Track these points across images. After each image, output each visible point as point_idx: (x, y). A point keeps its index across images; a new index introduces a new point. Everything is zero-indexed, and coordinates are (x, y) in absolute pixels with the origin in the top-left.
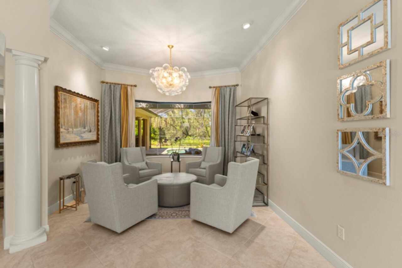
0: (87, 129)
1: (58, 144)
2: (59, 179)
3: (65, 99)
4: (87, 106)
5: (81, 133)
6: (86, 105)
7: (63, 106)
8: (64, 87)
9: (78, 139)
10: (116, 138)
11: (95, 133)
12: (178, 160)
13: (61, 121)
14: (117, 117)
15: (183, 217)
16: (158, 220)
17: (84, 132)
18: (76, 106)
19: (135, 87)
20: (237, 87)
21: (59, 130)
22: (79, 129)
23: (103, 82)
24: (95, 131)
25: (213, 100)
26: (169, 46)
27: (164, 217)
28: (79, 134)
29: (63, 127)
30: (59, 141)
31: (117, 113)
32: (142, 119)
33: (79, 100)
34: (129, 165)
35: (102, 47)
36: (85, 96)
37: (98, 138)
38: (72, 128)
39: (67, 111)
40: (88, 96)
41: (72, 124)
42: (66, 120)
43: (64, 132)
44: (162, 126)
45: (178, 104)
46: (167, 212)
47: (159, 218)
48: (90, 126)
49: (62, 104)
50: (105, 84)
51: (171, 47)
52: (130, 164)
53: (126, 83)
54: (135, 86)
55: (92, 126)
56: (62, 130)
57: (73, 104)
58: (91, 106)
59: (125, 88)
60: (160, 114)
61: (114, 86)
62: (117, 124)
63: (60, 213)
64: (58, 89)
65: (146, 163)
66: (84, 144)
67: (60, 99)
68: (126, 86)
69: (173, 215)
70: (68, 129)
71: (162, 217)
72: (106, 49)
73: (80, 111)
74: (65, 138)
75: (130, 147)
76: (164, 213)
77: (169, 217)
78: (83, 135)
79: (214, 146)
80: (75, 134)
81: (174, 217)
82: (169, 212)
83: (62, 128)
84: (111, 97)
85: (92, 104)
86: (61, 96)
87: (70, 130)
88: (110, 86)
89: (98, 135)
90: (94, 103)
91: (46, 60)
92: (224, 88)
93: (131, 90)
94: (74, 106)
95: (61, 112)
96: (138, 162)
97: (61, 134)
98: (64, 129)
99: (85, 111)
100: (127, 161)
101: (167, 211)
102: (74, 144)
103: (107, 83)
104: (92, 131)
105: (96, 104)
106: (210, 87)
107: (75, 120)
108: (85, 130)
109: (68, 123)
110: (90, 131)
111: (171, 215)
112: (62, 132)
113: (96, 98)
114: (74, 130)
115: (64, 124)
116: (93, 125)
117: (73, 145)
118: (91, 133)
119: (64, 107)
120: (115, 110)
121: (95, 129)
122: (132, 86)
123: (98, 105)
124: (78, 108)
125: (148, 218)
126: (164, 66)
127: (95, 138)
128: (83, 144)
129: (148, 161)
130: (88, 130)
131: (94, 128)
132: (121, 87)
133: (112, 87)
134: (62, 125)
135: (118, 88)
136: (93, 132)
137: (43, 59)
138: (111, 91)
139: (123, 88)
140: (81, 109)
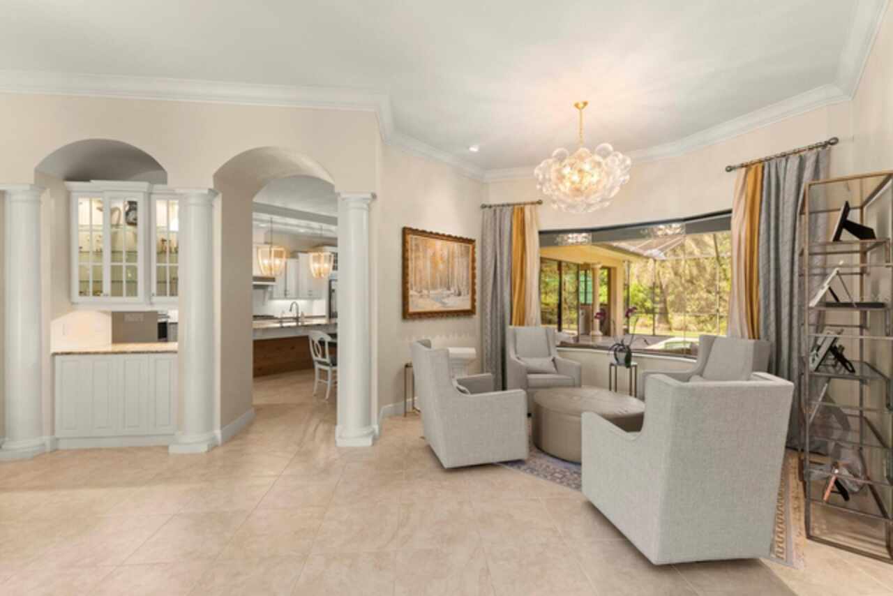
0: (452, 291)
1: (406, 315)
2: (403, 367)
3: (417, 245)
4: (453, 253)
5: (443, 298)
6: (451, 251)
7: (413, 256)
8: (414, 227)
9: (437, 307)
10: (503, 307)
11: (469, 296)
12: (627, 362)
13: (411, 278)
14: (505, 267)
15: (574, 486)
16: (522, 473)
17: (448, 296)
18: (434, 254)
19: (539, 206)
20: (834, 147)
21: (408, 293)
22: (439, 290)
23: (484, 207)
24: (468, 293)
25: (739, 202)
26: (577, 105)
27: (535, 473)
28: (438, 299)
29: (414, 288)
30: (408, 310)
31: (505, 260)
32: (600, 266)
33: (439, 244)
34: (517, 360)
35: (468, 148)
36: (449, 236)
37: (473, 306)
38: (427, 289)
39: (420, 263)
40: (454, 235)
41: (427, 282)
42: (418, 278)
43: (415, 296)
44: (664, 281)
45: (661, 226)
46: (548, 467)
47: (525, 470)
48: (458, 286)
49: (412, 253)
50: (487, 209)
51: (581, 105)
52: (518, 358)
53: (522, 200)
54: (540, 203)
55: (463, 286)
56: (411, 292)
57: (430, 252)
58: (461, 251)
59: (519, 209)
60: (648, 253)
61: (501, 211)
62: (505, 280)
63: (405, 416)
64: (407, 231)
65: (554, 360)
66: (447, 316)
67: (409, 246)
68: (522, 206)
69: (557, 475)
70: (421, 292)
71: (532, 470)
72: (474, 149)
73: (440, 262)
74: (417, 305)
75: (528, 325)
76: (541, 465)
77: (546, 477)
78: (446, 301)
79: (743, 336)
80: (433, 299)
81: (553, 479)
82: (551, 467)
83: (412, 289)
84: (495, 231)
85: (463, 248)
86: (411, 241)
87: (425, 292)
88: (495, 211)
89: (473, 300)
90: (466, 247)
91: (374, 196)
92: (778, 160)
93: (531, 211)
94: (432, 254)
95: (411, 265)
96: (537, 356)
97: (410, 300)
98: (416, 291)
99: (449, 261)
100: (516, 352)
101: (549, 464)
102: (430, 315)
103: (490, 207)
104: (463, 293)
105: (471, 246)
106: (730, 169)
107: (433, 276)
108: (448, 292)
109: (420, 283)
110: (459, 294)
111: (552, 475)
112: (412, 296)
113: (469, 237)
114: (432, 292)
115: (415, 284)
116: (464, 283)
117: (429, 317)
118: (461, 298)
119: (416, 258)
120: (501, 254)
121: (468, 291)
122: (532, 203)
123: (474, 248)
124: (438, 255)
125: (506, 463)
126: (555, 153)
127: (468, 306)
128: (445, 315)
129: (558, 357)
130: (455, 291)
131: (465, 290)
132: (513, 210)
133: (498, 211)
134: (412, 285)
135: (508, 211)
136: (464, 295)
137: (369, 196)
138: (495, 219)
139: (516, 211)
140: (442, 258)
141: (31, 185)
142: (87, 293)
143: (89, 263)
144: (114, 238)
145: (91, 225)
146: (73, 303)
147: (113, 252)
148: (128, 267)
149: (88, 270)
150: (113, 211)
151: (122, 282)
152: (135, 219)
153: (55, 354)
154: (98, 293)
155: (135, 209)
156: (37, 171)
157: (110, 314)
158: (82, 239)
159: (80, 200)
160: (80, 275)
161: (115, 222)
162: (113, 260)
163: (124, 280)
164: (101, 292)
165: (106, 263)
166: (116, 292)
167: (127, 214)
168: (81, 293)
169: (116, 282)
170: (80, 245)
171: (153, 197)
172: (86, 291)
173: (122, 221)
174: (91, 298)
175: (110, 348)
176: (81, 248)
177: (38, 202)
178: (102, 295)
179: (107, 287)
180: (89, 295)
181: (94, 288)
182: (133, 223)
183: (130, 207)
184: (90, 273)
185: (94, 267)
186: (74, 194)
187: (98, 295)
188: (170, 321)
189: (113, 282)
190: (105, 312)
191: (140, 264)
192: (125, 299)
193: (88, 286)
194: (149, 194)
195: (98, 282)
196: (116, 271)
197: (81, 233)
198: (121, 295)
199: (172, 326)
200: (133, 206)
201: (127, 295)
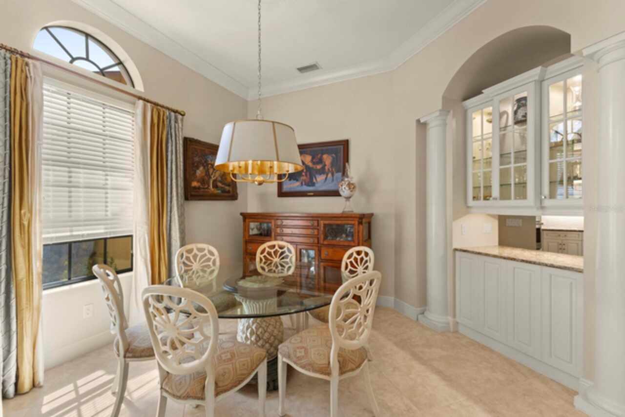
141: (440, 110)
142: (479, 198)
143: (481, 171)
144: (502, 140)
145: (482, 135)
146: (468, 207)
147: (501, 156)
148: (516, 169)
149: (480, 177)
150: (501, 115)
151: (510, 184)
152: (525, 116)
153: (456, 250)
154: (488, 198)
155: (525, 105)
156: (444, 98)
157: (497, 217)
158: (475, 150)
159: (474, 116)
160: (474, 182)
161: (503, 125)
162: (501, 164)
163: (512, 183)
164: (491, 196)
165: (496, 167)
166: (504, 196)
167: (515, 113)
168: (474, 198)
169: (504, 186)
170: (474, 155)
171: (545, 83)
172: (478, 197)
173: (511, 121)
174: (482, 202)
175: (496, 251)
176: (474, 158)
177: (445, 125)
178: (491, 198)
179: (496, 191)
180: (480, 199)
181: (484, 194)
182: (521, 121)
183: (518, 105)
184: (481, 179)
185: (485, 173)
186: (469, 112)
187: (488, 200)
188: (543, 227)
189: (501, 185)
190: (493, 216)
191: (530, 164)
192: (512, 202)
193: (480, 191)
194: (540, 82)
195: (488, 188)
196: (504, 174)
197: (474, 144)
198: (509, 198)
199: (545, 232)
200: (521, 103)
201: (515, 199)
